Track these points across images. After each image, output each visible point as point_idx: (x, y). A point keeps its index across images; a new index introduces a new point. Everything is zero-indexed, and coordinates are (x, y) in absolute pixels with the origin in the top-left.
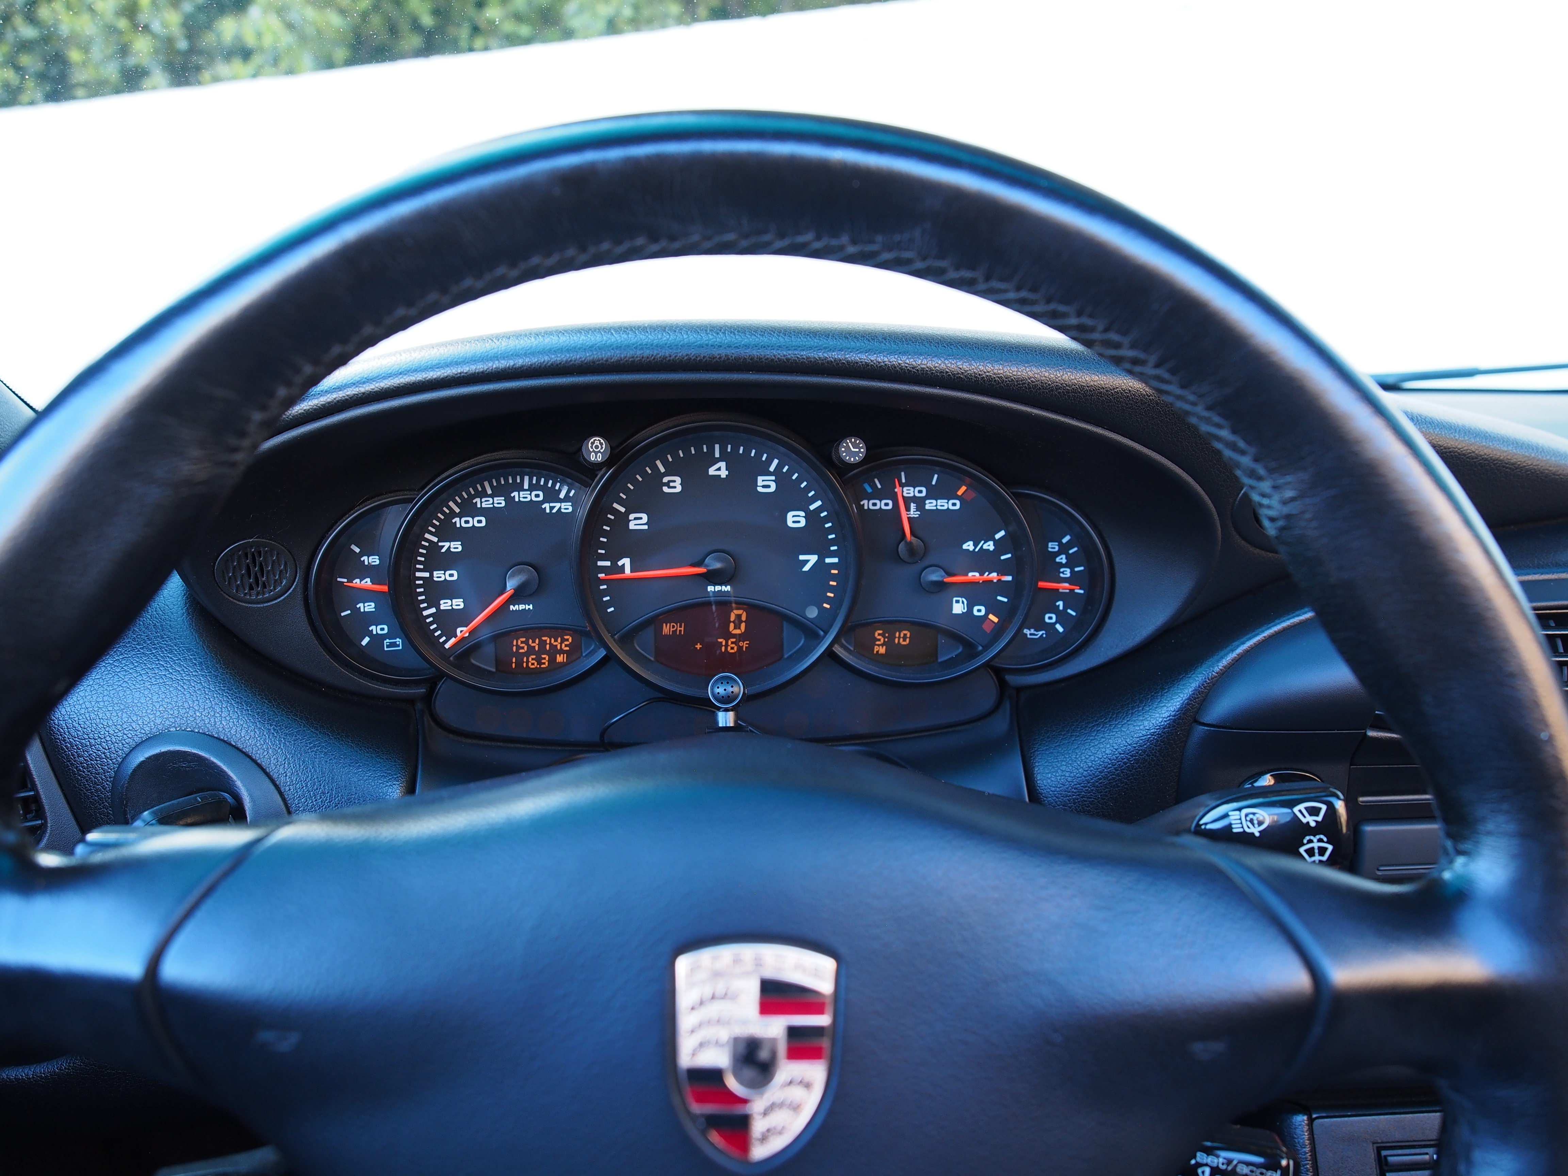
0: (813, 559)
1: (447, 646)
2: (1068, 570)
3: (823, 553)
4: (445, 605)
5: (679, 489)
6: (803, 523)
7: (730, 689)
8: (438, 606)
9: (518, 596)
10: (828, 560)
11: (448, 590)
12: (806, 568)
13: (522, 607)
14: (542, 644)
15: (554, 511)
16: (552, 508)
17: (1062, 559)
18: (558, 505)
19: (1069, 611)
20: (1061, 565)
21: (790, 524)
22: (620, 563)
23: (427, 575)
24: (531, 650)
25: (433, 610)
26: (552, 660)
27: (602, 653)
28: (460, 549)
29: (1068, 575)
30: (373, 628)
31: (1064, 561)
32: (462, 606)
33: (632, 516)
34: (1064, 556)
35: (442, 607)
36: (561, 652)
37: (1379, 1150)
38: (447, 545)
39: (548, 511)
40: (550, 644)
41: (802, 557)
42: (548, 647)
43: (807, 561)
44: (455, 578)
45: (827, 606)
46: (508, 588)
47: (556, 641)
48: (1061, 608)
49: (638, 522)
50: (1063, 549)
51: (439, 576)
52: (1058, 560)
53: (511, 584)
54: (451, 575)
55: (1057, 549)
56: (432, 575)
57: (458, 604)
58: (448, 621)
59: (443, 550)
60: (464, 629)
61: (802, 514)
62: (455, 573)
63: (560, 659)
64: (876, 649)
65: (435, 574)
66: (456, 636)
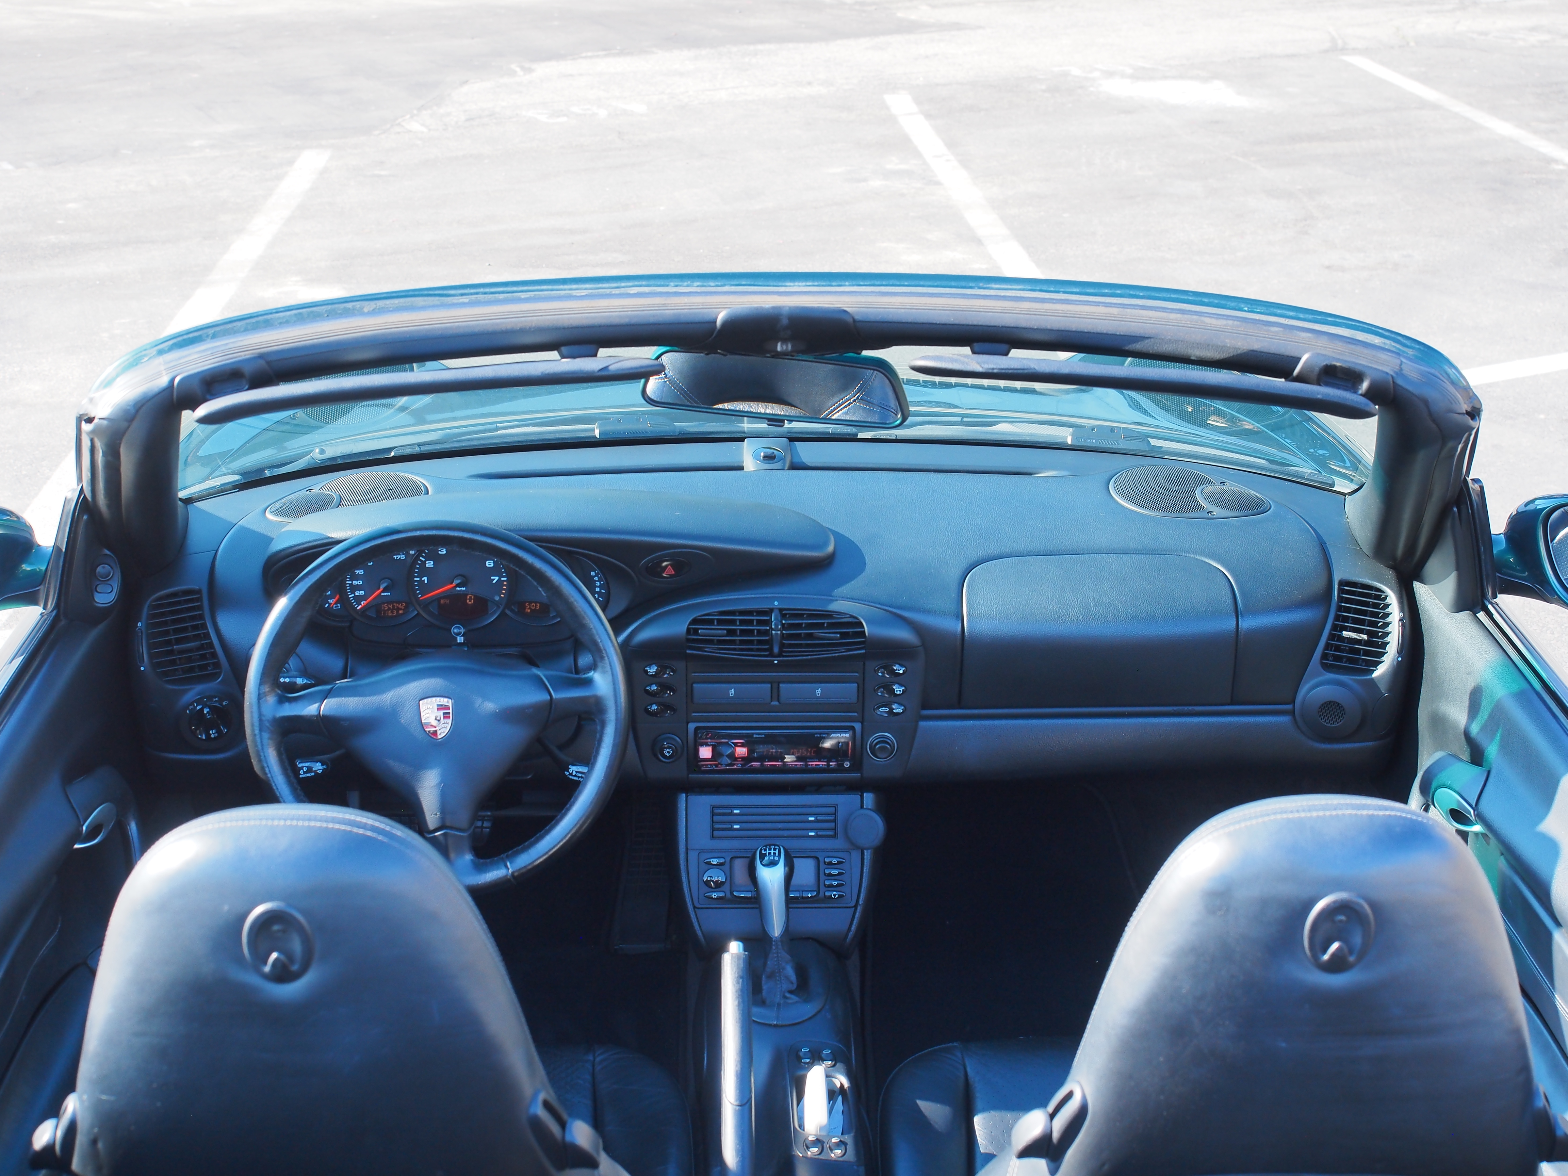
0: (497, 578)
1: (358, 608)
2: (599, 583)
3: (501, 576)
4: (357, 593)
5: (445, 552)
6: (492, 565)
7: (459, 631)
8: (355, 594)
9: (384, 590)
10: (502, 579)
11: (358, 588)
12: (494, 582)
13: (386, 594)
14: (394, 606)
15: (398, 558)
16: (397, 557)
17: (596, 578)
18: (399, 556)
19: (600, 599)
20: (596, 581)
21: (487, 565)
22: (423, 579)
23: (350, 582)
24: (389, 609)
25: (353, 595)
26: (398, 612)
27: (416, 612)
28: (363, 573)
29: (599, 585)
30: (329, 600)
31: (597, 579)
32: (363, 594)
33: (427, 562)
34: (597, 578)
35: (356, 594)
36: (401, 609)
37: (713, 807)
38: (358, 571)
39: (396, 558)
40: (397, 606)
41: (492, 578)
42: (396, 607)
43: (494, 579)
44: (361, 583)
45: (502, 596)
46: (381, 588)
47: (399, 605)
48: (597, 597)
49: (430, 564)
50: (596, 575)
51: (355, 583)
52: (595, 579)
53: (382, 588)
54: (360, 583)
55: (594, 575)
56: (352, 583)
57: (362, 593)
58: (358, 599)
59: (357, 573)
60: (365, 602)
61: (492, 562)
62: (361, 582)
63: (401, 612)
64: (526, 610)
65: (354, 582)
66: (361, 605)
